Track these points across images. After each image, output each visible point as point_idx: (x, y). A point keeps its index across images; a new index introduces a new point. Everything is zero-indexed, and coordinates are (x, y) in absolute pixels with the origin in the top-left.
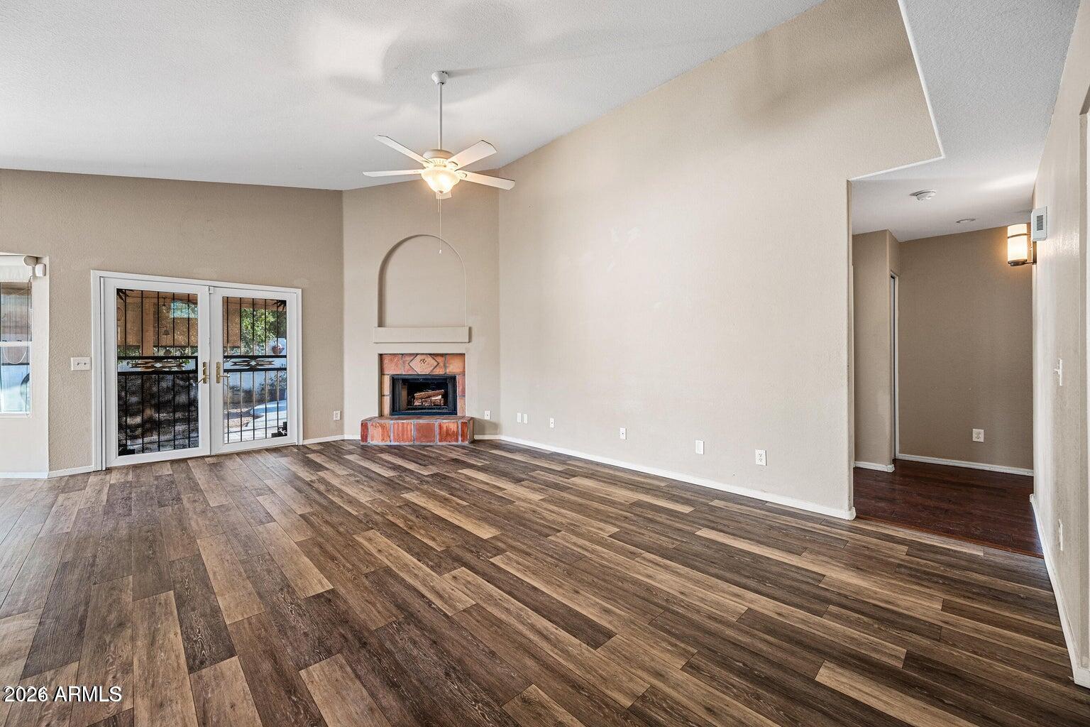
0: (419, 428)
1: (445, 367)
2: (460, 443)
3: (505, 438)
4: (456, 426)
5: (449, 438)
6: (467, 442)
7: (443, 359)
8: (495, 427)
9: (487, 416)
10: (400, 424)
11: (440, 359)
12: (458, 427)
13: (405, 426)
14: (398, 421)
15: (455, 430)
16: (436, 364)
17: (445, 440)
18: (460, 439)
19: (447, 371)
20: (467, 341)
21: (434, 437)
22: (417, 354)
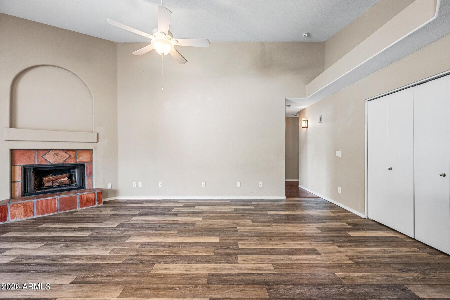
0: (62, 201)
1: (76, 158)
2: (97, 205)
3: (121, 197)
4: (94, 195)
5: (88, 204)
6: (102, 204)
7: (74, 153)
8: (115, 192)
9: (109, 187)
10: (44, 201)
11: (71, 153)
12: (95, 196)
13: (49, 202)
14: (42, 199)
15: (93, 198)
16: (68, 156)
17: (85, 206)
18: (97, 203)
19: (78, 160)
20: (96, 141)
21: (76, 205)
22: (51, 150)
